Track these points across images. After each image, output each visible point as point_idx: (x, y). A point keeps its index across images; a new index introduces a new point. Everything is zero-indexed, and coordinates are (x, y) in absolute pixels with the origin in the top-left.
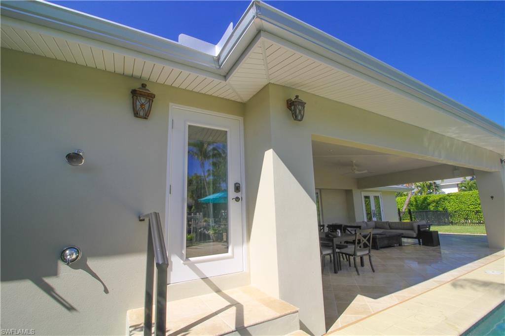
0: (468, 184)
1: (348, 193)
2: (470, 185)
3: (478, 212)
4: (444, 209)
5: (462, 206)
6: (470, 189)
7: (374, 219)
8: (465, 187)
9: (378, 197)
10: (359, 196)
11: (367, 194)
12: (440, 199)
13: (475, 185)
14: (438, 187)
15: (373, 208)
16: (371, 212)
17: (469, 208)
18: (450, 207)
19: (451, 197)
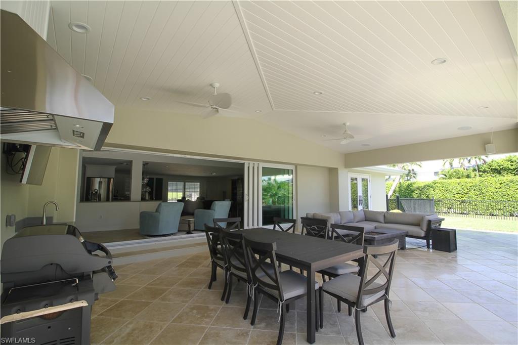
0: (448, 172)
1: (332, 173)
2: (450, 173)
3: (463, 202)
4: (427, 197)
5: (448, 195)
6: (450, 178)
7: (360, 208)
8: (446, 176)
9: (367, 179)
10: (345, 178)
11: (354, 176)
12: (425, 186)
13: (455, 173)
14: (415, 174)
15: (360, 193)
16: (357, 199)
17: (454, 197)
18: (434, 195)
19: (436, 184)
